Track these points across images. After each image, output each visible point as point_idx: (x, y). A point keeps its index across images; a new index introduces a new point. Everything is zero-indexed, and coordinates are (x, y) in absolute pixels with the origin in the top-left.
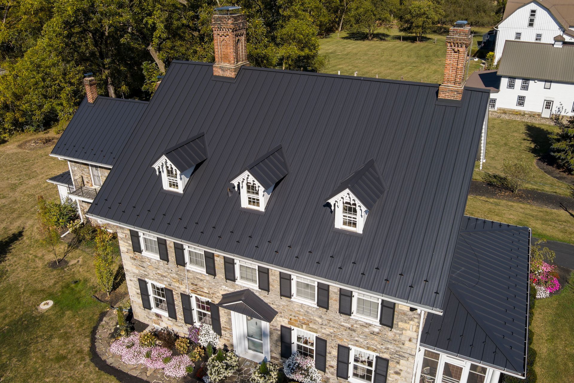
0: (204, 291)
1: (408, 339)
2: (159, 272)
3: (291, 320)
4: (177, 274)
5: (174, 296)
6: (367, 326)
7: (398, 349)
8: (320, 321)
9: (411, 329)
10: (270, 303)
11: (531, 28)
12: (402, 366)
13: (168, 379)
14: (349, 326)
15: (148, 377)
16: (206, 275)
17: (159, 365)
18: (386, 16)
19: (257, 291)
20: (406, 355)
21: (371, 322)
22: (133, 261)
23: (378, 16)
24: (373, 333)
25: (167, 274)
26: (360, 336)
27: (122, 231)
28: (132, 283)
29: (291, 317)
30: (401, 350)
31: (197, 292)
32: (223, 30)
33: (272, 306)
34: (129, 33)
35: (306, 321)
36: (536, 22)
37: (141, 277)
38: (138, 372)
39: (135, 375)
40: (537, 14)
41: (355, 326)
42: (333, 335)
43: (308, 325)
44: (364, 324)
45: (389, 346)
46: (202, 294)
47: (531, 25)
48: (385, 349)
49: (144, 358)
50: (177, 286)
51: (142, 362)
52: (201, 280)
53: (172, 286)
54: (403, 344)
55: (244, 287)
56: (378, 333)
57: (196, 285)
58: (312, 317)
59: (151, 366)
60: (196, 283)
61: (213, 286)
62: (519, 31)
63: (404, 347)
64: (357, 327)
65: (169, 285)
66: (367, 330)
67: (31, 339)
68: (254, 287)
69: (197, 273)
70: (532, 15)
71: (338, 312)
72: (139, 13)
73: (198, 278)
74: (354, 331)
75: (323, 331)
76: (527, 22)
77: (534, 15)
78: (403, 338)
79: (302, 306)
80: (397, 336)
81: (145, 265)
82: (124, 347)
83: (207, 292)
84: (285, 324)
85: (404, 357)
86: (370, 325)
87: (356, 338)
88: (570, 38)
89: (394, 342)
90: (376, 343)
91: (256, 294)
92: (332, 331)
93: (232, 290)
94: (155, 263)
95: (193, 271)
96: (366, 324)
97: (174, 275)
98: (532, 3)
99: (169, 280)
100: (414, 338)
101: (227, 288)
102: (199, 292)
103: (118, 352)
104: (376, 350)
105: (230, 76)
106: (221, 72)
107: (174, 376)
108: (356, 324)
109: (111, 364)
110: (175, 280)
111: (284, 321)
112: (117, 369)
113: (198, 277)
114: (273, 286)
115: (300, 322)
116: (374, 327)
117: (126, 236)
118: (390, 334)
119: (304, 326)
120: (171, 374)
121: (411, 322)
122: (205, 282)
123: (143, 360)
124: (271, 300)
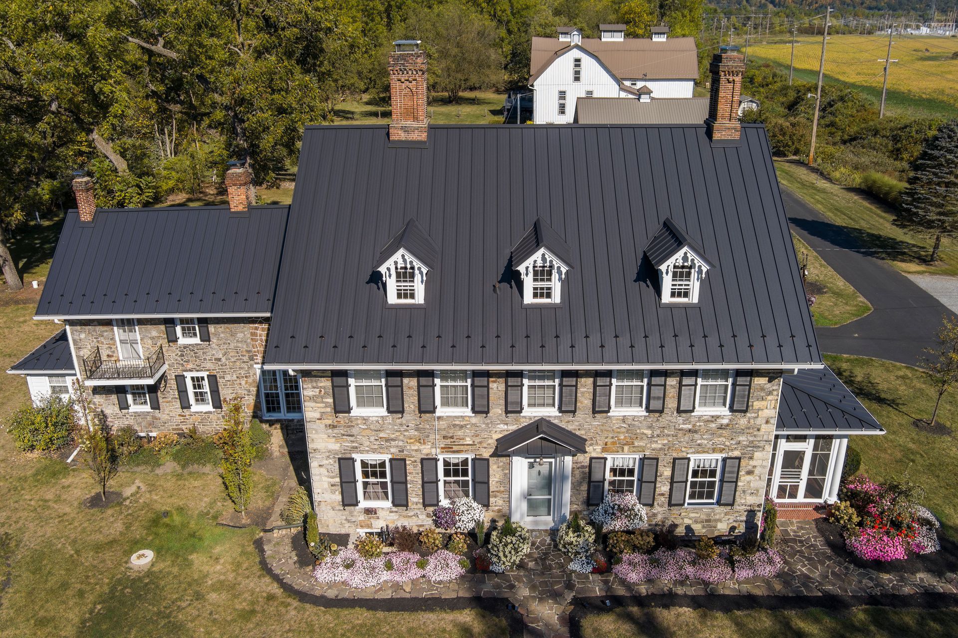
0: (465, 443)
1: (764, 421)
2: (382, 435)
3: (606, 445)
4: (417, 429)
5: (408, 467)
6: (713, 419)
7: (751, 439)
8: (649, 432)
9: (769, 407)
10: (575, 430)
11: (577, 83)
12: (756, 460)
13: (442, 586)
14: (690, 427)
15: (410, 593)
16: (471, 417)
17: (415, 573)
18: (352, 81)
19: (555, 417)
20: (762, 444)
21: (718, 413)
22: (330, 431)
23: (340, 83)
24: (721, 427)
25: (398, 434)
26: (704, 437)
27: (315, 384)
28: (323, 471)
29: (606, 440)
30: (755, 439)
31: (452, 448)
32: (407, 73)
33: (578, 433)
34: (53, 113)
35: (629, 440)
36: (583, 75)
37: (344, 453)
38: (390, 592)
39: (390, 597)
40: (583, 63)
41: (698, 424)
42: (666, 447)
43: (633, 443)
44: (710, 419)
45: (741, 438)
46: (462, 448)
47: (577, 79)
48: (736, 444)
49: (385, 572)
50: (416, 448)
51: (385, 579)
52: (462, 427)
53: (405, 452)
54: (759, 430)
55: (535, 417)
56: (728, 425)
57: (452, 437)
58: (638, 431)
59: (404, 579)
60: (451, 435)
61: (483, 430)
62: (562, 89)
63: (761, 433)
64: (700, 426)
65: (400, 451)
66: (713, 425)
67: (165, 607)
68: (551, 412)
69: (456, 417)
70: (576, 66)
71: (675, 412)
72: (90, 76)
73: (455, 426)
74: (696, 432)
75: (654, 446)
76: (571, 76)
77: (579, 66)
78: (759, 421)
79: (624, 419)
80: (752, 421)
81: (354, 431)
82: (341, 568)
83: (471, 443)
84: (598, 453)
85: (759, 447)
86: (718, 417)
87: (699, 442)
88: (625, 94)
89: (748, 431)
90: (724, 440)
91: (553, 422)
92: (666, 442)
93: (513, 428)
94: (377, 421)
95: (447, 417)
96: (713, 417)
97: (413, 433)
98: (575, 49)
99: (401, 443)
100: (772, 418)
101: (504, 427)
102: (455, 448)
103: (336, 578)
104: (724, 449)
105: (419, 138)
106: (403, 135)
107: (449, 578)
108: (699, 421)
109: (336, 597)
110: (412, 441)
111: (594, 450)
112: (354, 599)
113: (457, 423)
114: (582, 403)
115: (619, 443)
116: (723, 418)
117: (321, 391)
118: (743, 421)
119: (626, 448)
120: (441, 578)
121: (770, 398)
122: (468, 429)
123: (386, 576)
124: (577, 424)
